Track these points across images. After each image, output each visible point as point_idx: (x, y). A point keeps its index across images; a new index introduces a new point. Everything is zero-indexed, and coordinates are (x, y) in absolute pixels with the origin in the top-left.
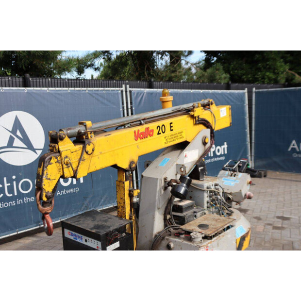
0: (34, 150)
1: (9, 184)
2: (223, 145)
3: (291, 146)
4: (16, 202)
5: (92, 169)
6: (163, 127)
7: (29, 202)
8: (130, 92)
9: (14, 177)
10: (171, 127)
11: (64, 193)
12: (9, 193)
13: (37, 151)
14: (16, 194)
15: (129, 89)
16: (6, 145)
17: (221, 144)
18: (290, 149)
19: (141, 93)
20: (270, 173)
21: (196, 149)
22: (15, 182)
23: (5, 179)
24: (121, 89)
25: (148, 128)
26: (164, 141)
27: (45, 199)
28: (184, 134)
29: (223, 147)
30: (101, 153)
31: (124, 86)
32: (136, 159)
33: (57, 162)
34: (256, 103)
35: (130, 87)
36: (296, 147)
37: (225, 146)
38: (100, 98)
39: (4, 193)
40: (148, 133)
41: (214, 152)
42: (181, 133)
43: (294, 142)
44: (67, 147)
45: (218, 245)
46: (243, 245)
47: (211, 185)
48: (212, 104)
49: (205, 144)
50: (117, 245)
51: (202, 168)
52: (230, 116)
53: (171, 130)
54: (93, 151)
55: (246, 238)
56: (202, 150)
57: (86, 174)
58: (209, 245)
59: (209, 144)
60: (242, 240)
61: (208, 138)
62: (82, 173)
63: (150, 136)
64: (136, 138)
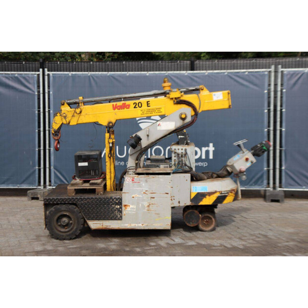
5: (80, 122)
6: (140, 104)
10: (148, 104)
21: (173, 121)
25: (125, 103)
26: (141, 112)
28: (161, 110)
30: (86, 114)
32: (114, 121)
33: (60, 115)
40: (125, 107)
42: (159, 109)
44: (66, 109)
45: (146, 181)
46: (201, 200)
47: (180, 149)
48: (202, 90)
49: (183, 119)
50: (86, 164)
51: (182, 137)
52: (228, 99)
53: (148, 106)
54: (81, 112)
55: (207, 197)
56: (179, 123)
57: (76, 124)
58: (135, 178)
59: (189, 119)
60: (200, 196)
61: (186, 115)
62: (73, 123)
63: (127, 108)
64: (114, 109)
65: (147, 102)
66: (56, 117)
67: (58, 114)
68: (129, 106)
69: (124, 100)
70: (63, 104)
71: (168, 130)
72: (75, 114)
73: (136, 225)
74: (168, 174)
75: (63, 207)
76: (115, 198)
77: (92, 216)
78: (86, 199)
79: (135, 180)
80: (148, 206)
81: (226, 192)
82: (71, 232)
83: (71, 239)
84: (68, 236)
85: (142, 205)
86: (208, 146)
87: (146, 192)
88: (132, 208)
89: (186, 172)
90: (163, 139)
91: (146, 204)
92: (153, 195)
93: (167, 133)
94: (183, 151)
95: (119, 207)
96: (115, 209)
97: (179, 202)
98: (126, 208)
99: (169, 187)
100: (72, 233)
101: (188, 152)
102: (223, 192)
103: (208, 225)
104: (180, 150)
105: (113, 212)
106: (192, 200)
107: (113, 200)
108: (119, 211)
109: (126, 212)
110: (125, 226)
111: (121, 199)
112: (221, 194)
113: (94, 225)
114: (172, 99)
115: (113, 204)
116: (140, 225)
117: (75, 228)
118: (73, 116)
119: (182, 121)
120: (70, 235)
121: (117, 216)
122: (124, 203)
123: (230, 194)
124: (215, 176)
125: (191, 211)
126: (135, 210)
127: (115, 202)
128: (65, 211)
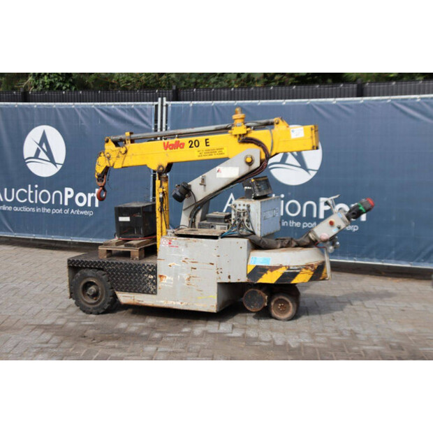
5: (125, 165)
6: (197, 142)
10: (206, 143)
21: (236, 166)
25: (179, 141)
26: (198, 154)
28: (223, 151)
30: (133, 155)
32: (165, 165)
33: (104, 155)
40: (178, 146)
42: (221, 149)
44: (110, 147)
45: (186, 246)
46: (261, 276)
47: (241, 204)
48: (278, 123)
49: (250, 164)
50: (127, 219)
51: (249, 188)
52: (312, 137)
53: (207, 146)
54: (126, 152)
55: (269, 272)
56: (245, 170)
57: (120, 167)
58: (173, 240)
59: (256, 164)
60: (260, 270)
61: (251, 157)
62: (118, 165)
63: (181, 148)
64: (166, 148)
65: (206, 140)
66: (100, 158)
67: (102, 154)
68: (183, 144)
69: (178, 137)
70: (107, 141)
71: (230, 178)
72: (120, 155)
73: (174, 303)
74: (216, 238)
75: (89, 272)
76: (148, 265)
77: (121, 287)
78: (114, 264)
79: (173, 244)
80: (189, 279)
81: (296, 268)
82: (99, 304)
83: (98, 314)
84: (94, 308)
85: (181, 276)
87: (186, 260)
88: (168, 280)
89: (242, 236)
90: (224, 190)
91: (186, 277)
92: (194, 265)
93: (229, 182)
94: (245, 208)
95: (152, 277)
96: (147, 279)
97: (229, 277)
98: (161, 280)
99: (215, 256)
100: (100, 307)
101: (252, 209)
102: (291, 268)
103: (284, 311)
104: (242, 206)
105: (145, 284)
106: (249, 275)
107: (145, 268)
108: (152, 282)
109: (161, 284)
110: (161, 303)
111: (156, 268)
112: (289, 269)
113: (124, 298)
114: (236, 136)
115: (146, 273)
116: (179, 303)
117: (103, 299)
118: (118, 157)
119: (248, 166)
120: (97, 308)
121: (150, 289)
122: (159, 273)
123: (304, 270)
124: (294, 244)
125: (252, 290)
126: (172, 283)
127: (148, 271)
128: (91, 277)
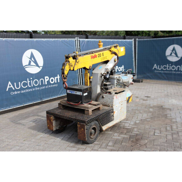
0: (39, 67)
1: (29, 82)
2: (122, 66)
3: (154, 67)
4: (32, 90)
7: (37, 90)
8: (79, 40)
9: (31, 78)
11: (52, 86)
12: (30, 85)
13: (40, 67)
14: (32, 86)
15: (78, 39)
16: (28, 64)
17: (121, 66)
18: (153, 69)
19: (84, 41)
20: (144, 81)
22: (32, 81)
23: (28, 79)
24: (75, 39)
25: (95, 55)
27: (65, 77)
29: (122, 67)
31: (76, 38)
34: (138, 46)
35: (79, 38)
36: (156, 67)
37: (123, 67)
38: (66, 43)
39: (28, 85)
41: (118, 70)
43: (155, 65)
86: (57, 76)
